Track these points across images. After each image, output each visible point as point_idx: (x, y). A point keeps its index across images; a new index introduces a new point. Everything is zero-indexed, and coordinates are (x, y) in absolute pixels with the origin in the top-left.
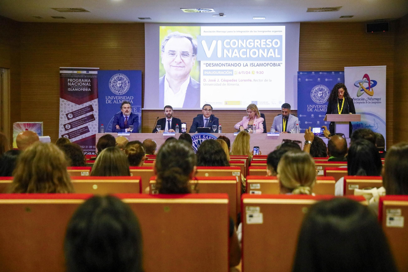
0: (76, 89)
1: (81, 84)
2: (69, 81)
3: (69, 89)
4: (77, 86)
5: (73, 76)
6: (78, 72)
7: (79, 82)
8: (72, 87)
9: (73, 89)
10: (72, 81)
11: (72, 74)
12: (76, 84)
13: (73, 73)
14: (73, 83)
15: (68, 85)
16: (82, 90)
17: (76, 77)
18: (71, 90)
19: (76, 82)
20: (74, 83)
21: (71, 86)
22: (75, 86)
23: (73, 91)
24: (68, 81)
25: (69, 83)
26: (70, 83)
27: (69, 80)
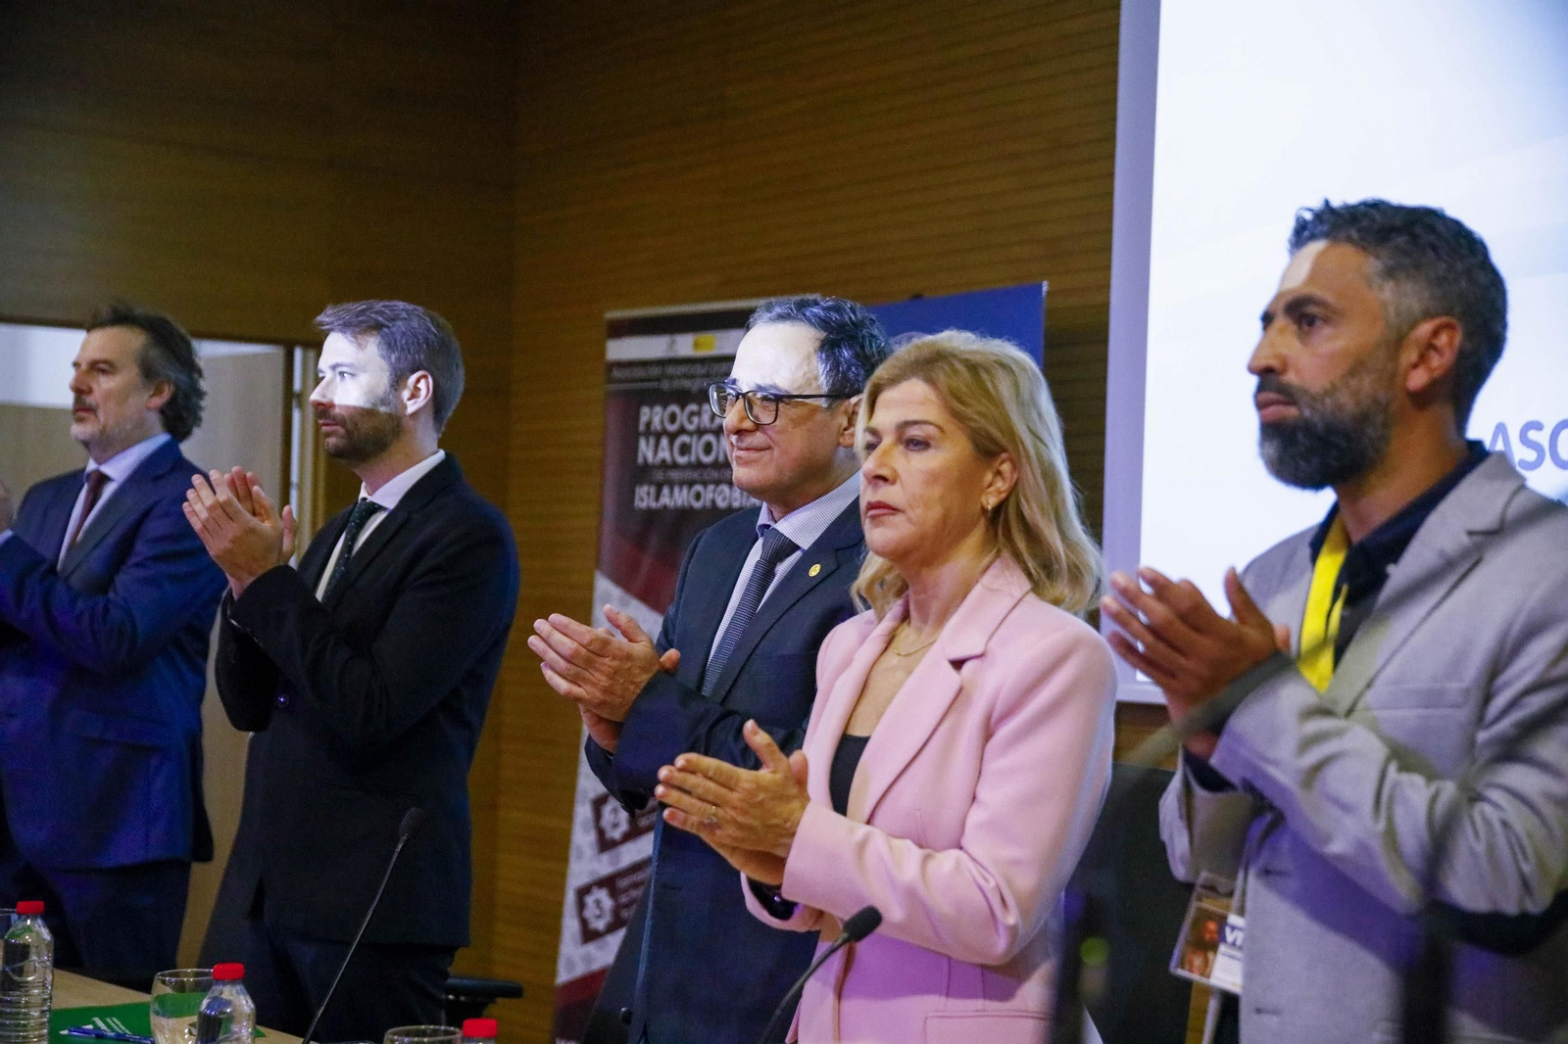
0: (681, 490)
1: (708, 448)
2: (648, 424)
3: (642, 500)
4: (690, 466)
5: (671, 378)
6: (696, 345)
7: (700, 432)
8: (659, 476)
9: (666, 491)
10: (662, 422)
11: (662, 363)
12: (685, 449)
13: (671, 354)
14: (664, 442)
15: (640, 460)
16: (713, 502)
17: (686, 384)
18: (653, 505)
19: (682, 431)
20: (673, 437)
21: (654, 467)
22: (675, 466)
23: (665, 507)
24: (642, 427)
25: (642, 443)
26: (652, 441)
27: (645, 413)
